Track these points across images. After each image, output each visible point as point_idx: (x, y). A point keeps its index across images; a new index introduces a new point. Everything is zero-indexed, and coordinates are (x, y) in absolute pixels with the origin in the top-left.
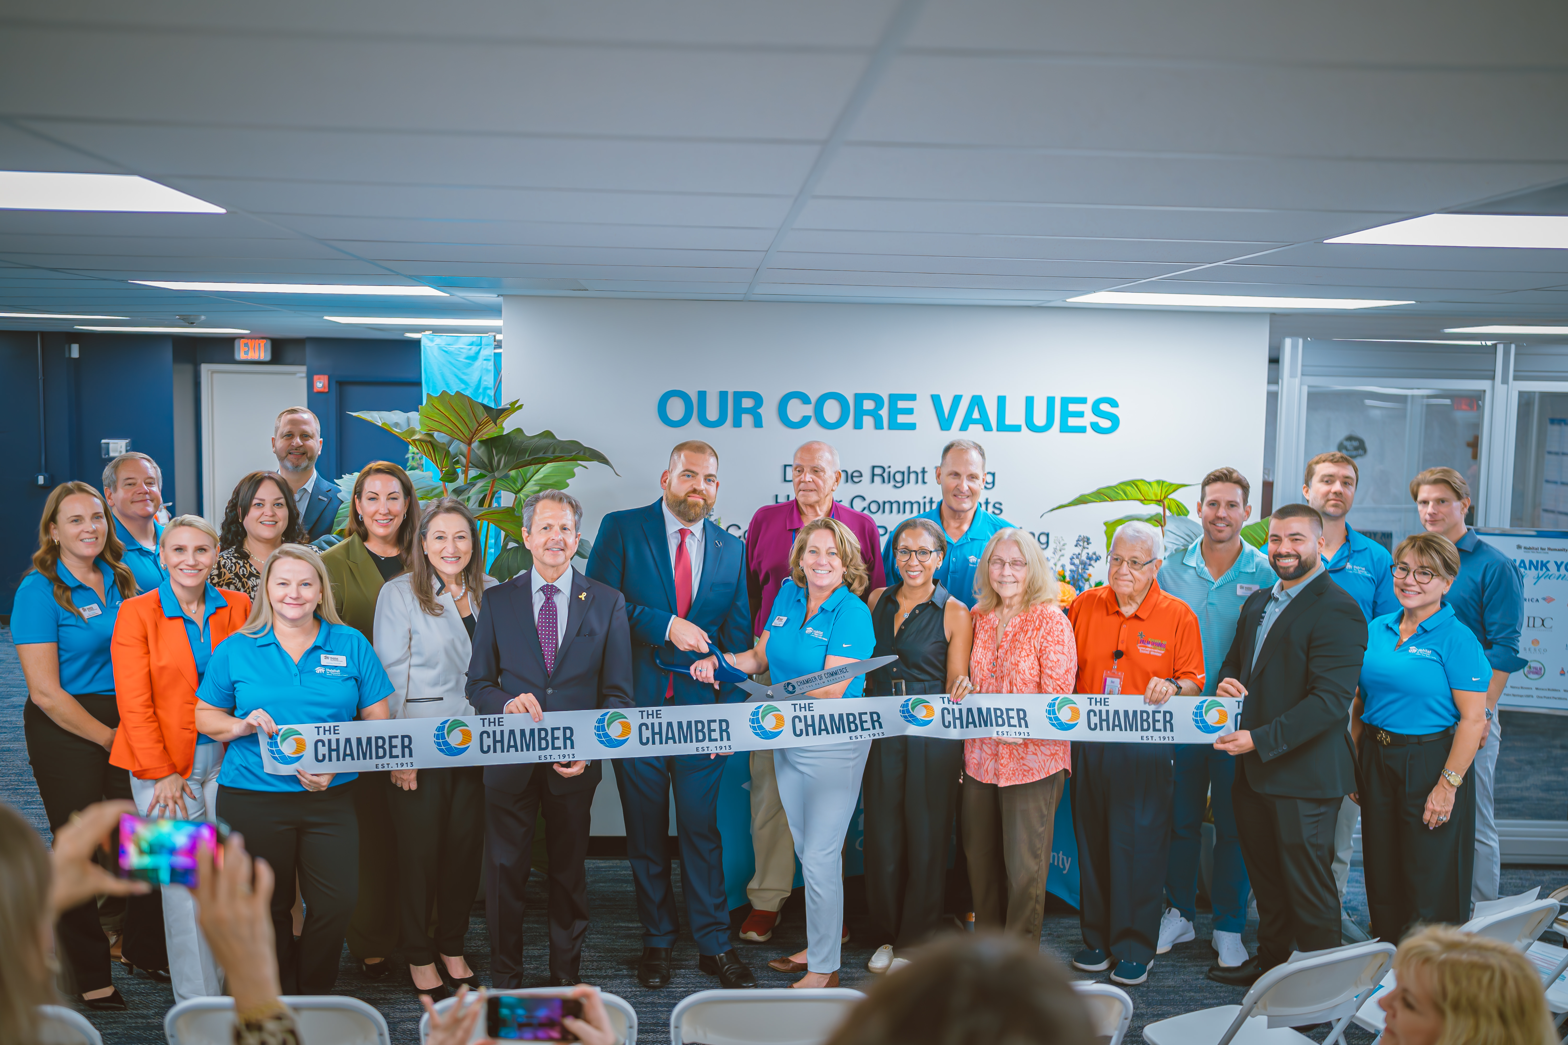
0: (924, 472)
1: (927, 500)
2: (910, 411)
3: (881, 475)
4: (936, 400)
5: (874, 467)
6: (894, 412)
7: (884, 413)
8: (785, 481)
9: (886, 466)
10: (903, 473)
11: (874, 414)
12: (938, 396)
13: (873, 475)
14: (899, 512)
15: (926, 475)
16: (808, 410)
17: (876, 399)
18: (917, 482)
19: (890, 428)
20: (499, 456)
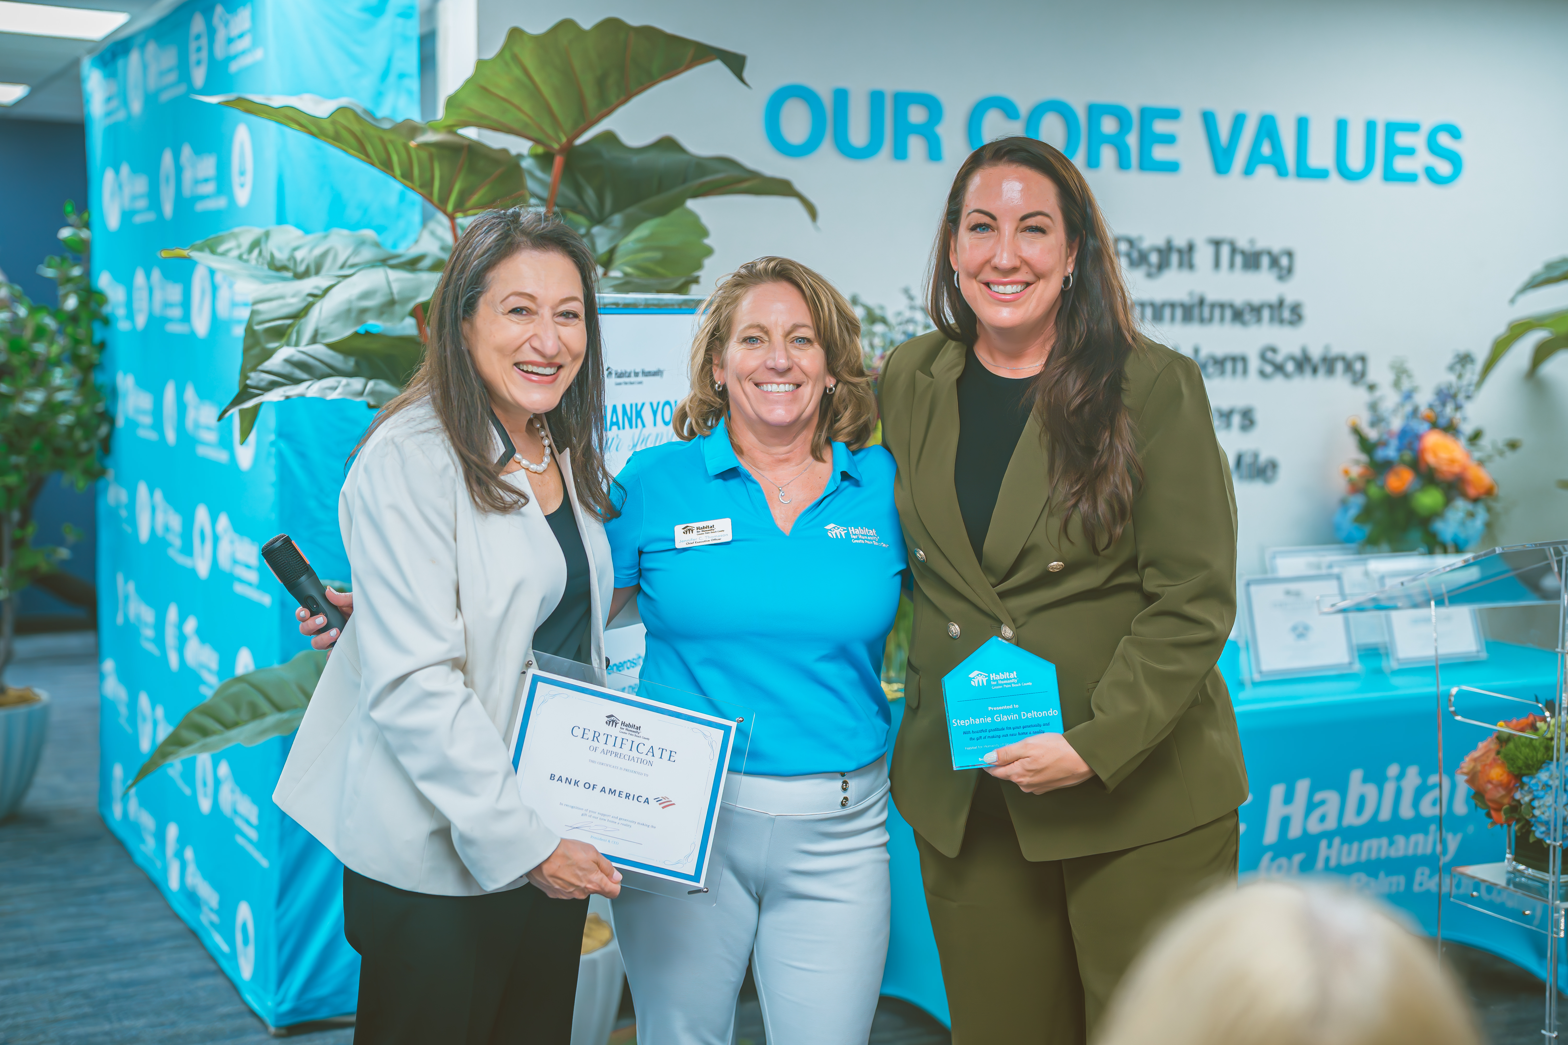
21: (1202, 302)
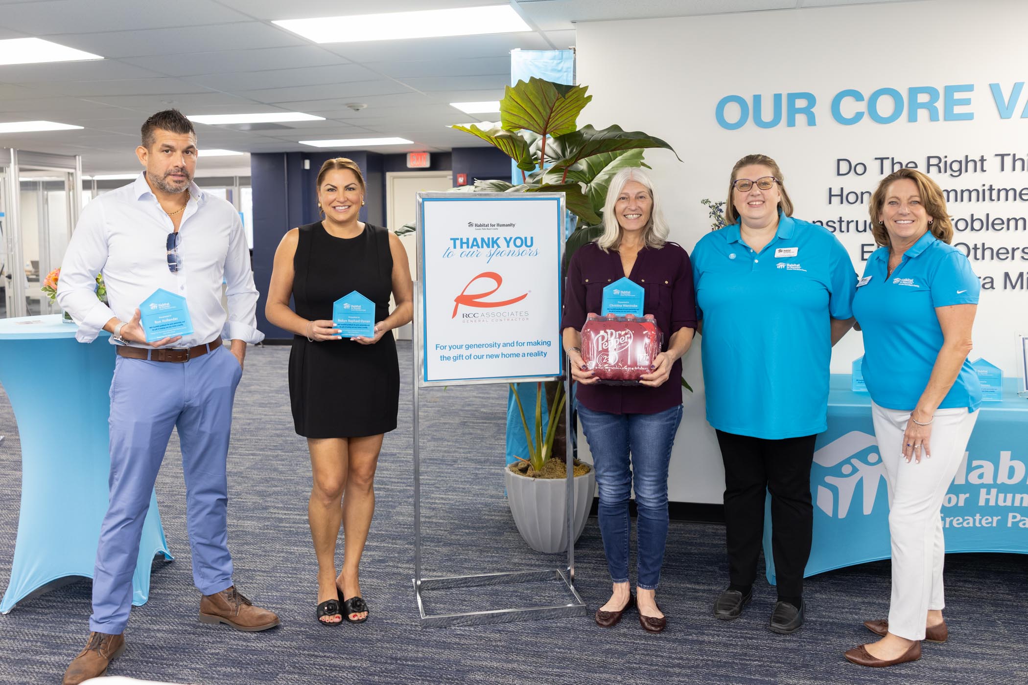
0: (982, 160)
1: (987, 188)
2: (967, 102)
3: (937, 165)
4: (995, 89)
5: (929, 158)
6: (950, 103)
7: (940, 105)
8: (839, 174)
9: (942, 157)
10: (960, 162)
11: (930, 106)
12: (998, 85)
13: (929, 165)
14: (956, 200)
15: (985, 162)
16: (862, 106)
17: (932, 92)
18: (975, 171)
19: (945, 120)
20: (571, 148)
21: (991, 189)
